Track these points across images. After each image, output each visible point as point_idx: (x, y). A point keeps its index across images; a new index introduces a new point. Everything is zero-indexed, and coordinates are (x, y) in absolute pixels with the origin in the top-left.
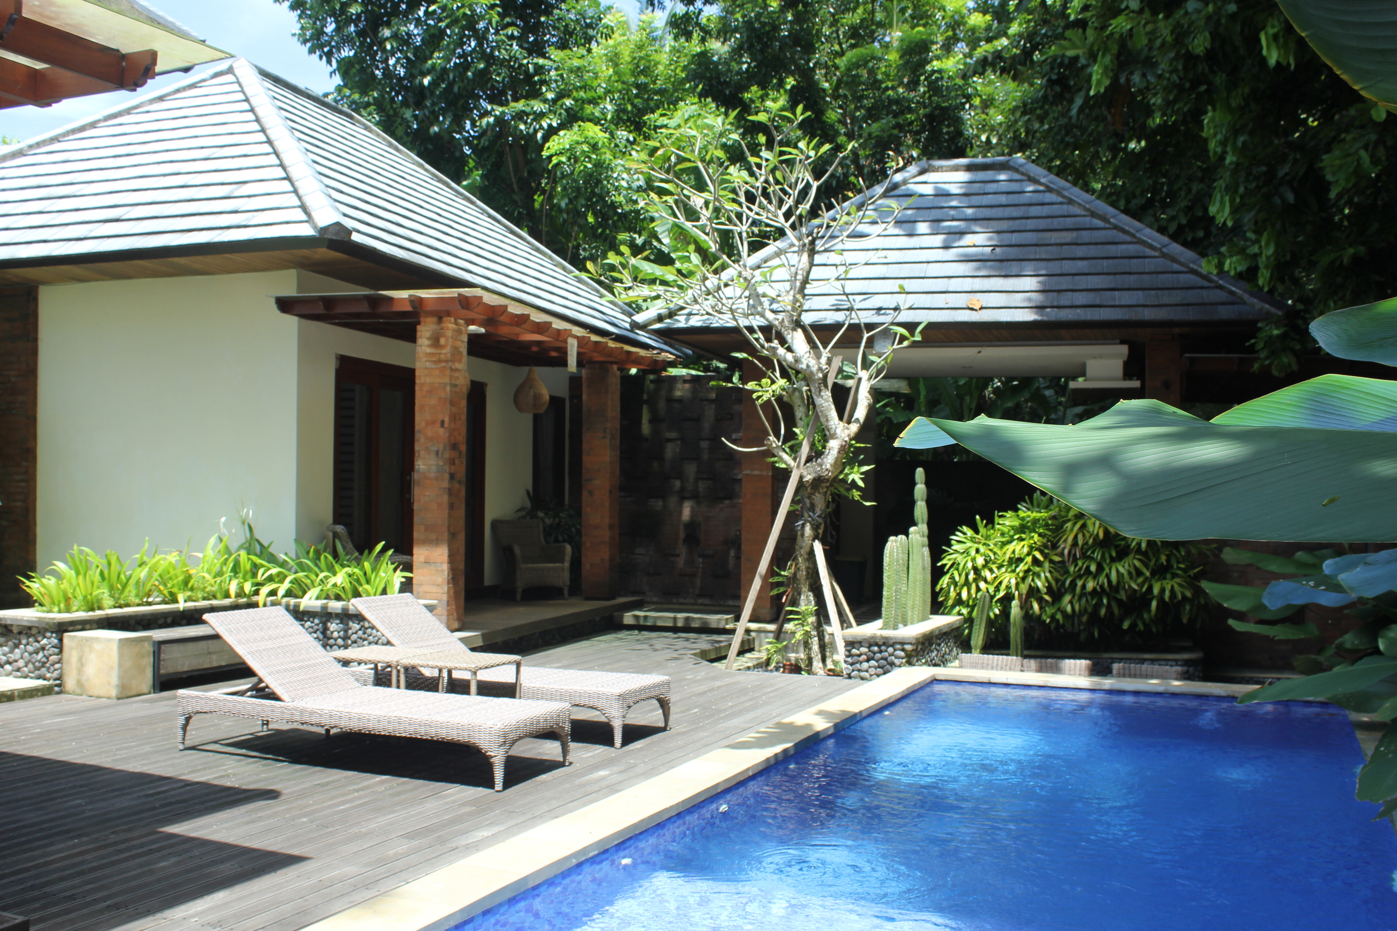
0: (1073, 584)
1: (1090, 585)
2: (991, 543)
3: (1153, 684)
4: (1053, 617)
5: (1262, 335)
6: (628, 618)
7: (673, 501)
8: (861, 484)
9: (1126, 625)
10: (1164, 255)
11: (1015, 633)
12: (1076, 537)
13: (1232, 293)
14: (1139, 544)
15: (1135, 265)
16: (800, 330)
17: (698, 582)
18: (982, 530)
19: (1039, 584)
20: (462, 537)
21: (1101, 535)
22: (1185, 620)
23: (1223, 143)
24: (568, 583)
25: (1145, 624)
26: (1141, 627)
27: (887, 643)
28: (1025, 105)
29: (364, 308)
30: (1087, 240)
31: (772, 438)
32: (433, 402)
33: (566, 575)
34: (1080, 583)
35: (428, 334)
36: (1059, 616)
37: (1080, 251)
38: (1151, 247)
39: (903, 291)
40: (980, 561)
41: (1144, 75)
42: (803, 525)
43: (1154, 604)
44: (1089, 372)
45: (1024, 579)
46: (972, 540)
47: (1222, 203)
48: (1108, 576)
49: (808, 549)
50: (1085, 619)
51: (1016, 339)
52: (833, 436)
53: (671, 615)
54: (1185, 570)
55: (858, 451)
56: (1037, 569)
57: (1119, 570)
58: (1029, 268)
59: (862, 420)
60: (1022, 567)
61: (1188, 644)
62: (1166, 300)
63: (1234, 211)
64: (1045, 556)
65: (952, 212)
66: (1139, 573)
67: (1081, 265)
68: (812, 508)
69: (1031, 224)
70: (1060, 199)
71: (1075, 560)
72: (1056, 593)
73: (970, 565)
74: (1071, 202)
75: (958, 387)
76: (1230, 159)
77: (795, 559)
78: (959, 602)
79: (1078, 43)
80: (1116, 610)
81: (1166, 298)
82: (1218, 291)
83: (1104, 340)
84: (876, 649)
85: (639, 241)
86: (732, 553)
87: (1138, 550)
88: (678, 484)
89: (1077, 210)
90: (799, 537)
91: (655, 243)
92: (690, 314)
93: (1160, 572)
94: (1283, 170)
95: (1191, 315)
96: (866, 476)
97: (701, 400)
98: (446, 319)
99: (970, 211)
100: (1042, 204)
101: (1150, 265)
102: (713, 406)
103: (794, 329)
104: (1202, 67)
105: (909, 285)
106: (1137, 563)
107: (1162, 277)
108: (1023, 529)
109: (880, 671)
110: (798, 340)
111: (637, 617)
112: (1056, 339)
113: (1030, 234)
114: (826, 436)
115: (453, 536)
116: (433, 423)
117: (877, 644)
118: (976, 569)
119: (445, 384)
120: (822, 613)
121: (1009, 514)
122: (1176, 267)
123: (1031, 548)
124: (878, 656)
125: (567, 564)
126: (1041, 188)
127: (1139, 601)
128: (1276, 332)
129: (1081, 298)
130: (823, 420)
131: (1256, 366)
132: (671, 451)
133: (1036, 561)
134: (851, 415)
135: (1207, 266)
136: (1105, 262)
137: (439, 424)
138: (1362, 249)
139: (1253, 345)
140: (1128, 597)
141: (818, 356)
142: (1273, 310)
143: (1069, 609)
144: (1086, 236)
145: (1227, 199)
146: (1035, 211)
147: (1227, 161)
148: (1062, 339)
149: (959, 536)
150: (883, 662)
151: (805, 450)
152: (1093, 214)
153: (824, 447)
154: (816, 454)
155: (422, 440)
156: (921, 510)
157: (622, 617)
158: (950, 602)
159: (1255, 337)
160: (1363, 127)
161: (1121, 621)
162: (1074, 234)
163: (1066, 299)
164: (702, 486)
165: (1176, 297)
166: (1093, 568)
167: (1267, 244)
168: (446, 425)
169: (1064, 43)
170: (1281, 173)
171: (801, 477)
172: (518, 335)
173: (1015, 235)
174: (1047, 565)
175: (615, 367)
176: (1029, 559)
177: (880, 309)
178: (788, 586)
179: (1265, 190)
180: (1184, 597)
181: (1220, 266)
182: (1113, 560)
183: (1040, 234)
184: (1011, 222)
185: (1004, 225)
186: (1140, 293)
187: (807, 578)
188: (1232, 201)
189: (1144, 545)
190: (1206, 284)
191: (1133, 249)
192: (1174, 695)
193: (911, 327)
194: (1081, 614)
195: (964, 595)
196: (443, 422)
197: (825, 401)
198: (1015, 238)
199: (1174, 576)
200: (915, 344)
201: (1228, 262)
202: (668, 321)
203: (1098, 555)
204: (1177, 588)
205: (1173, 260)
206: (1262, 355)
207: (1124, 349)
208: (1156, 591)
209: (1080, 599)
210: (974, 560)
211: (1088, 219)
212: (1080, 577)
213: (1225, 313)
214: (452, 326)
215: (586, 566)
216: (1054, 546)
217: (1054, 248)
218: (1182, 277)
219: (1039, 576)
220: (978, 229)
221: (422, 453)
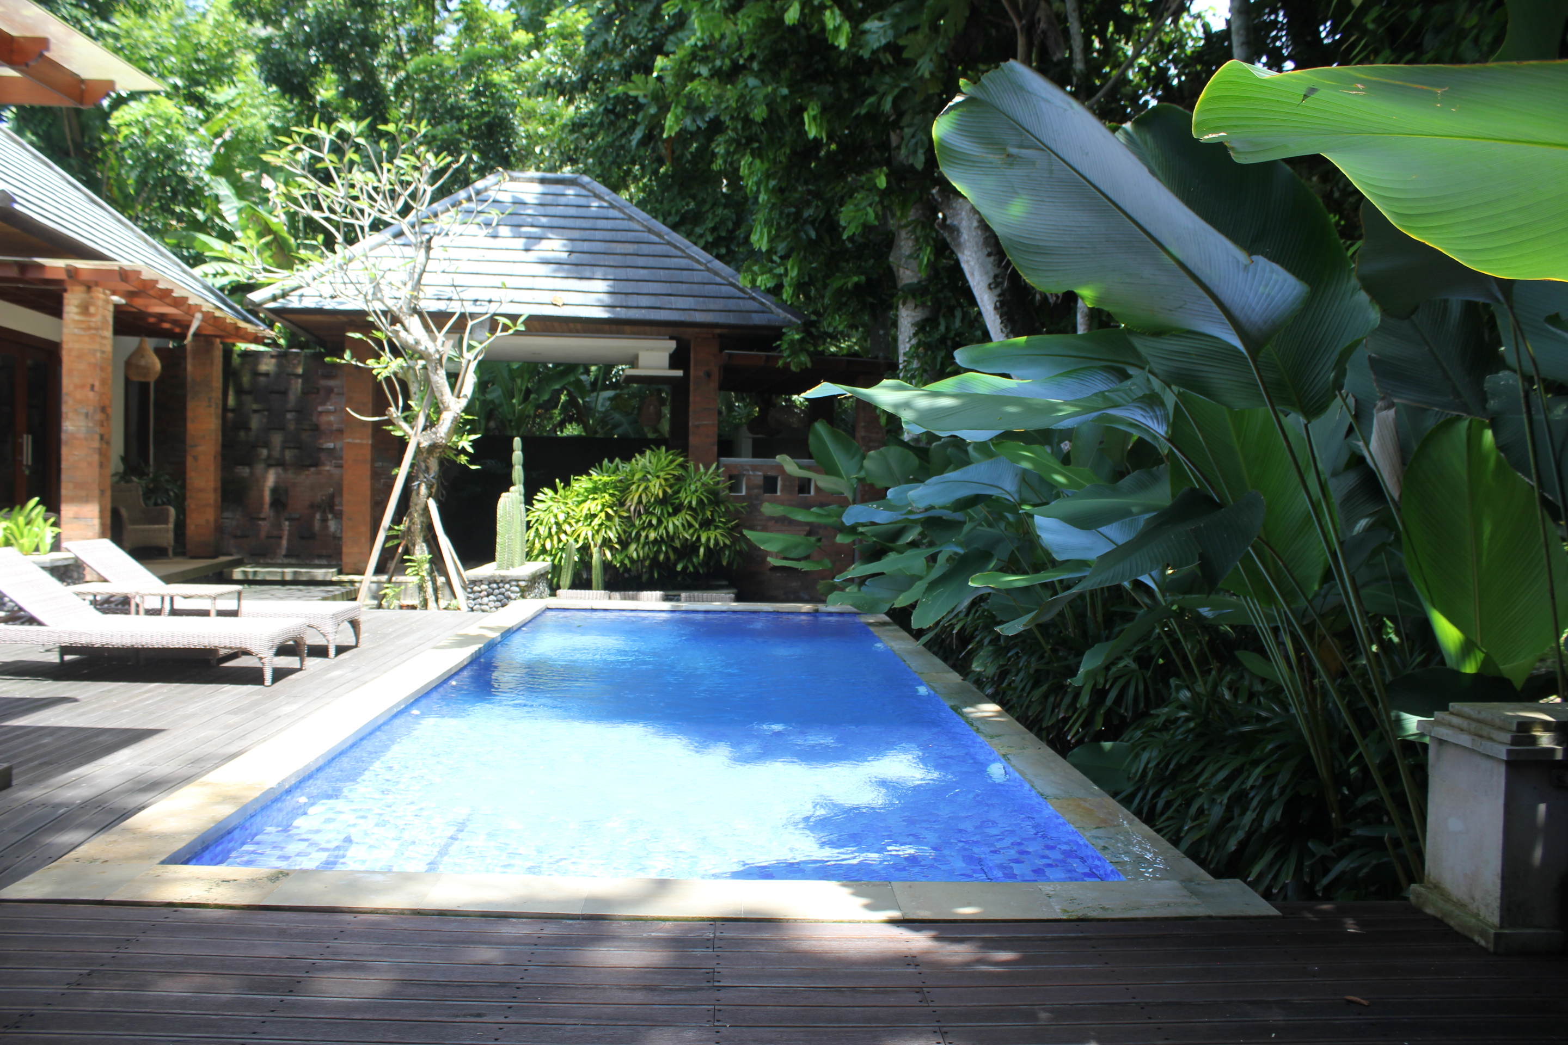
0: (638, 535)
1: (652, 535)
2: (569, 501)
3: (716, 605)
4: (622, 562)
5: (786, 338)
6: (237, 573)
7: (259, 468)
8: (470, 450)
9: (679, 568)
10: (708, 270)
11: (597, 574)
12: (640, 497)
13: (762, 303)
14: (690, 503)
15: (685, 275)
16: (416, 316)
17: (284, 542)
18: (561, 491)
19: (612, 536)
20: (108, 493)
21: (661, 495)
22: (725, 563)
23: (758, 184)
24: (172, 542)
25: (694, 566)
26: (691, 569)
27: (504, 581)
28: (574, 124)
29: (14, 273)
30: (646, 252)
31: (393, 409)
32: (82, 366)
33: (171, 536)
34: (643, 534)
35: (76, 302)
36: (627, 561)
37: (641, 261)
38: (698, 262)
39: (504, 286)
40: (561, 518)
41: (694, 121)
42: (419, 485)
43: (702, 550)
44: (642, 361)
45: (598, 531)
46: (552, 499)
47: (762, 233)
48: (666, 528)
49: (423, 506)
50: (647, 563)
51: (585, 332)
52: (446, 409)
53: (279, 570)
54: (724, 523)
55: (467, 422)
56: (608, 523)
57: (674, 523)
58: (599, 272)
59: (469, 396)
60: (597, 522)
61: (724, 583)
62: (712, 307)
63: (771, 241)
64: (616, 512)
65: (529, 220)
66: (690, 526)
67: (643, 273)
68: (427, 470)
69: (599, 235)
70: (621, 216)
71: (640, 515)
72: (624, 544)
73: (553, 520)
74: (631, 218)
75: (511, 371)
76: (762, 197)
77: (410, 515)
78: (544, 551)
79: (641, 85)
80: (672, 556)
81: (713, 304)
82: (751, 302)
83: (658, 336)
84: (495, 586)
85: (201, 216)
86: (318, 516)
87: (690, 507)
88: (265, 452)
89: (637, 227)
90: (414, 494)
91: (217, 220)
92: (302, 296)
93: (706, 524)
94: (808, 213)
95: (731, 319)
96: (475, 444)
97: (289, 375)
98: (95, 289)
99: (544, 220)
100: (607, 218)
101: (697, 276)
102: (300, 381)
103: (411, 315)
104: (755, 129)
105: (510, 282)
106: (689, 518)
107: (707, 287)
108: (595, 490)
109: (498, 604)
110: (414, 323)
111: (245, 573)
112: (618, 333)
113: (599, 244)
114: (439, 409)
115: (102, 492)
116: (82, 386)
117: (495, 582)
118: (557, 524)
119: (95, 351)
120: (437, 561)
121: (584, 478)
122: (718, 280)
123: (603, 505)
124: (497, 591)
125: (171, 526)
126: (605, 204)
127: (690, 549)
128: (797, 337)
129: (645, 301)
130: (437, 395)
131: (780, 363)
132: (255, 422)
133: (608, 517)
134: (460, 392)
135: (743, 281)
136: (662, 272)
137: (88, 388)
138: (863, 278)
139: (779, 346)
140: (682, 545)
141: (434, 339)
142: (794, 319)
143: (635, 555)
144: (645, 249)
145: (765, 231)
146: (601, 224)
147: (760, 200)
148: (623, 333)
149: (540, 496)
150: (501, 597)
151: (421, 421)
152: (650, 231)
153: (438, 419)
154: (430, 424)
155: (70, 402)
156: (518, 473)
157: (231, 573)
158: (536, 552)
159: (780, 339)
160: (870, 190)
161: (675, 565)
162: (636, 246)
163: (632, 300)
164: (288, 454)
165: (719, 304)
166: (654, 522)
167: (792, 268)
168: (96, 389)
169: (630, 85)
170: (806, 215)
171: (418, 444)
172: (147, 306)
173: (586, 244)
174: (617, 520)
175: (218, 341)
176: (603, 515)
177: (476, 301)
178: (403, 538)
179: (794, 226)
180: (725, 544)
181: (753, 281)
182: (670, 515)
183: (608, 245)
184: (582, 232)
185: (576, 234)
186: (691, 299)
187: (422, 530)
188: (769, 232)
189: (694, 503)
190: (742, 295)
191: (683, 262)
192: (735, 612)
193: (514, 318)
194: (644, 559)
195: (548, 546)
196: (92, 387)
197: (440, 379)
198: (586, 246)
199: (717, 527)
200: (517, 333)
201: (759, 279)
202: (281, 300)
203: (658, 511)
204: (719, 537)
205: (716, 274)
206: (785, 354)
207: (673, 345)
208: (703, 539)
209: (643, 547)
210: (556, 516)
211: (646, 234)
212: (644, 529)
213: (758, 319)
214: (102, 296)
215: (191, 528)
216: (622, 504)
217: (620, 257)
218: (723, 288)
219: (610, 529)
220: (550, 235)
221: (71, 415)
